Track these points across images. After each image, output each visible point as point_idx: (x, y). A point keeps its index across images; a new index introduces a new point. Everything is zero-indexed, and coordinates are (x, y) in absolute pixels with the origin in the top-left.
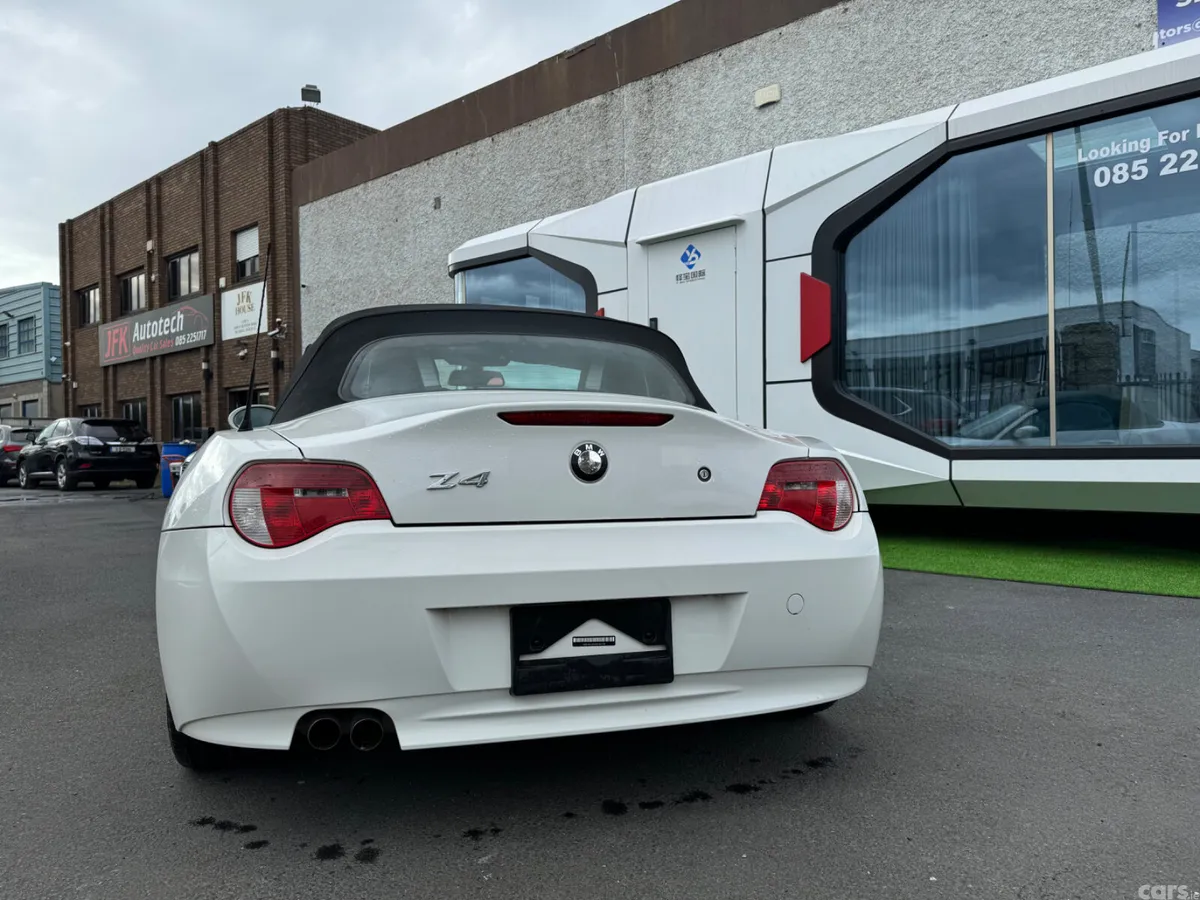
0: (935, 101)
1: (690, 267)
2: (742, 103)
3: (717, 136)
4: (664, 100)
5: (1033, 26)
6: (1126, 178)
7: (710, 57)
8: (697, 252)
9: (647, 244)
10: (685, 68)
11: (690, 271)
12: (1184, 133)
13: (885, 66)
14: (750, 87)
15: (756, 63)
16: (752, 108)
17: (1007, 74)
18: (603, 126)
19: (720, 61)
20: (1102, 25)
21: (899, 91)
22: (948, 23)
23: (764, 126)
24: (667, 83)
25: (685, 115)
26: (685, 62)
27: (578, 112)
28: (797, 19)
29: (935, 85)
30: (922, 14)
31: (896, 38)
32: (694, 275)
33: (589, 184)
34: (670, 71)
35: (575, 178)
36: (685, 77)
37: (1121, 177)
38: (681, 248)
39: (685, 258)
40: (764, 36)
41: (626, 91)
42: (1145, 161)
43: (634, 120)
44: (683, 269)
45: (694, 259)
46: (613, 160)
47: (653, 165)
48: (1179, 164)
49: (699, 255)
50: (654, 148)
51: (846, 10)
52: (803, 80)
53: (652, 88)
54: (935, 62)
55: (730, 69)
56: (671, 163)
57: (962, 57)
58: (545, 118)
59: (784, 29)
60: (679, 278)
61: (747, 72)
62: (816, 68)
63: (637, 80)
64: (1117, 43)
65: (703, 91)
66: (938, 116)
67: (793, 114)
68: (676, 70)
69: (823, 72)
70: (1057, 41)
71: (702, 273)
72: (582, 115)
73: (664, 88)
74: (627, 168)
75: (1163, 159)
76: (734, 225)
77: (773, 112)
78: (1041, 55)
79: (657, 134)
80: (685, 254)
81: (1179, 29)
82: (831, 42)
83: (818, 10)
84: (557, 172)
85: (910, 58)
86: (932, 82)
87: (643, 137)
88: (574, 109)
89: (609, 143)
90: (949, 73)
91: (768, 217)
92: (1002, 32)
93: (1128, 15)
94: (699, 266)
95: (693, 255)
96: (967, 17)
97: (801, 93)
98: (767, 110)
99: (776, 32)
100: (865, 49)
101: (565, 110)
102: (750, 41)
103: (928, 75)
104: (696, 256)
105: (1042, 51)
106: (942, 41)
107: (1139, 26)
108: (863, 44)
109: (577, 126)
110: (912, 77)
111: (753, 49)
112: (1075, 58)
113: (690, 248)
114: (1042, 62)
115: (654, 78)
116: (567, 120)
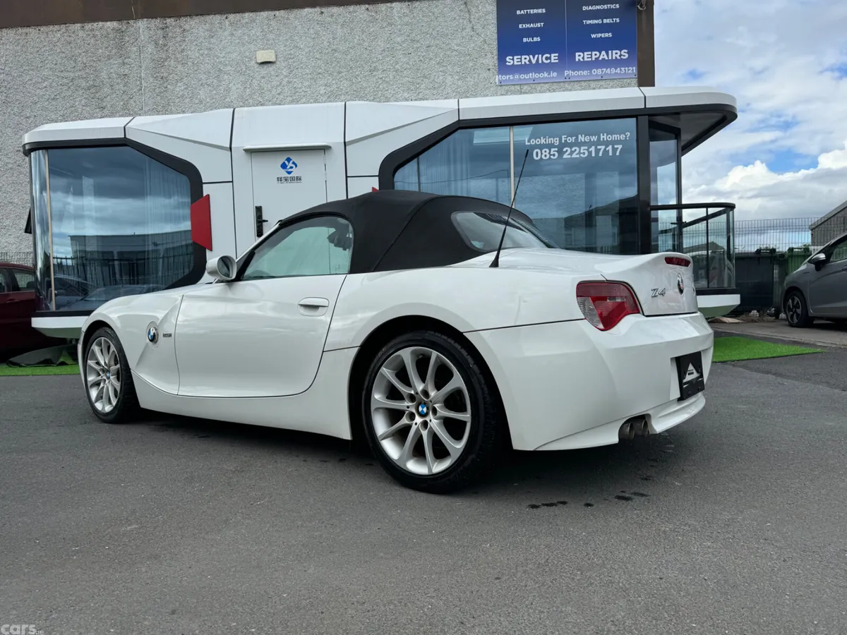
0: (381, 86)
1: (289, 173)
2: (246, 57)
3: (226, 77)
4: (178, 39)
5: (436, 56)
6: (548, 157)
7: (218, 17)
8: (294, 163)
9: (250, 152)
10: (197, 20)
11: (289, 176)
12: (574, 138)
13: (349, 57)
14: (252, 47)
15: (256, 31)
16: (253, 62)
17: (422, 80)
18: (120, 47)
19: (227, 23)
20: (471, 64)
21: (358, 75)
22: (388, 40)
23: (263, 77)
24: (181, 27)
25: (197, 55)
26: (197, 15)
27: (93, 30)
28: (287, 9)
29: (381, 76)
30: (372, 30)
31: (356, 40)
32: (292, 179)
33: (106, 90)
34: (183, 19)
35: (91, 83)
36: (197, 27)
37: (546, 156)
38: (282, 159)
39: (284, 166)
40: (262, 13)
41: (142, 24)
42: (556, 149)
43: (151, 48)
44: (283, 173)
45: (291, 167)
46: (131, 76)
47: (169, 86)
48: (572, 153)
49: (296, 166)
50: (170, 74)
51: (322, 13)
52: (292, 51)
53: (166, 27)
54: (381, 62)
55: (235, 30)
56: (186, 89)
57: (397, 63)
58: (57, 27)
59: (277, 13)
60: (279, 179)
61: (249, 36)
62: (302, 46)
63: (152, 18)
64: (479, 76)
65: (213, 40)
66: (451, 104)
67: (285, 73)
68: (188, 19)
69: (307, 50)
70: (449, 67)
71: (299, 179)
72: (97, 33)
73: (178, 30)
74: (144, 84)
75: (565, 150)
76: (325, 149)
77: (271, 68)
78: (440, 73)
79: (172, 63)
80: (284, 163)
81: (508, 76)
82: (312, 31)
83: (302, 6)
84: (72, 75)
85: (365, 56)
86: (379, 74)
87: (160, 63)
88: (88, 26)
89: (126, 61)
90: (389, 71)
91: (347, 147)
92: (419, 54)
93: (484, 62)
94: (296, 173)
95: (291, 165)
96: (399, 39)
97: (291, 61)
98: (265, 66)
99: (272, 13)
100: (335, 43)
101: (79, 25)
102: (251, 14)
103: (376, 69)
104: (293, 166)
105: (441, 71)
106: (384, 50)
107: (489, 70)
108: (334, 38)
109: (92, 41)
110: (367, 68)
111: (254, 21)
112: (458, 80)
113: (289, 160)
114: (441, 78)
115: (168, 20)
116: (81, 33)
